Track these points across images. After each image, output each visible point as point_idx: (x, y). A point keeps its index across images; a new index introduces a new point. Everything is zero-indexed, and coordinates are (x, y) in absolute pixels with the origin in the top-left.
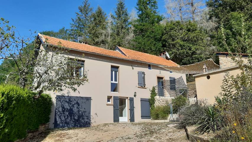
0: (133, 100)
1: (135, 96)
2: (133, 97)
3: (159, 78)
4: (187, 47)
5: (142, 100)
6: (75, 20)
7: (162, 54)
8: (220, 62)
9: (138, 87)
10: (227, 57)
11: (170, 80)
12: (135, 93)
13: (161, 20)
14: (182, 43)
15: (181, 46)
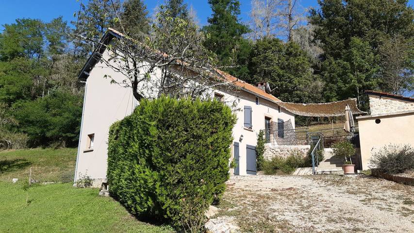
0: (238, 146)
1: (241, 140)
2: (239, 142)
3: (267, 119)
4: (286, 78)
5: (249, 148)
6: (87, 8)
7: (259, 85)
8: (370, 103)
9: (244, 129)
10: (380, 99)
11: (278, 123)
12: (242, 136)
13: (246, 33)
14: (281, 72)
15: (279, 75)
